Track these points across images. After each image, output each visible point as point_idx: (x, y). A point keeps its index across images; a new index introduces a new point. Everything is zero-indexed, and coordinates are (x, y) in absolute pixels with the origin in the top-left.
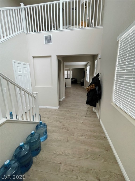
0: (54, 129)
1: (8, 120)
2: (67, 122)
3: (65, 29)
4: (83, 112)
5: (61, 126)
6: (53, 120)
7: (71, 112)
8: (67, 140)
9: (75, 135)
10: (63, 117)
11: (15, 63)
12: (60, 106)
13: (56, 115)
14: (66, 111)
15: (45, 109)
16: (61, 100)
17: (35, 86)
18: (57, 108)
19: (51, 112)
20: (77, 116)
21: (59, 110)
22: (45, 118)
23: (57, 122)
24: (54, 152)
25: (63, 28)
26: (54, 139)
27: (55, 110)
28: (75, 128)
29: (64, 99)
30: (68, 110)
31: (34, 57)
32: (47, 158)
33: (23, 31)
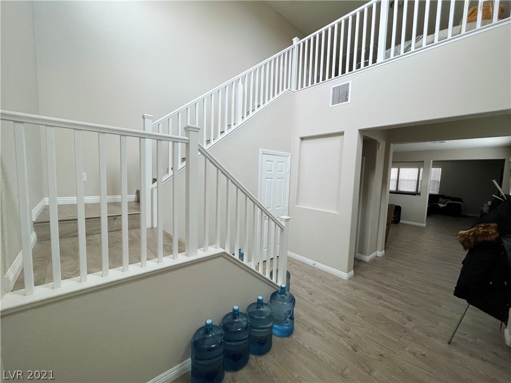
0: (315, 323)
1: (224, 253)
2: (363, 327)
3: (392, 56)
4: (441, 324)
5: (339, 327)
6: (322, 303)
7: (388, 304)
8: (342, 373)
9: (375, 374)
10: (355, 308)
11: (263, 154)
12: (355, 274)
13: (334, 292)
14: (371, 294)
15: (312, 267)
16: (367, 258)
17: (297, 203)
18: (344, 275)
19: (323, 281)
20: (409, 325)
21: (349, 284)
22: (303, 289)
23: (331, 312)
24: (296, 375)
25: (387, 56)
26: (307, 346)
27: (338, 279)
28: (382, 356)
29: (377, 258)
30: (381, 296)
31: (302, 139)
32: (276, 376)
33: (289, 90)
